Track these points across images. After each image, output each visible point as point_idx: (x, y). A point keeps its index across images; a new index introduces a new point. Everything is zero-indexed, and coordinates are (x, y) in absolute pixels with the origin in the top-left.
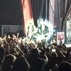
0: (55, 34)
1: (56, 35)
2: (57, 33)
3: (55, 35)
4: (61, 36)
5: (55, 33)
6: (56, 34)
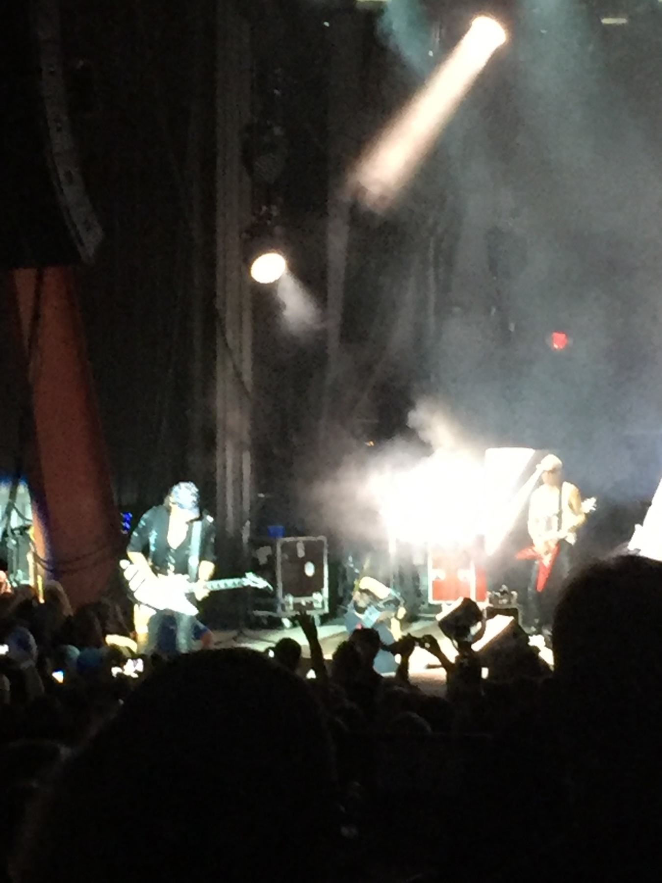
0: (263, 554)
1: (272, 559)
2: (273, 546)
3: (263, 560)
4: (302, 563)
5: (265, 544)
6: (267, 550)
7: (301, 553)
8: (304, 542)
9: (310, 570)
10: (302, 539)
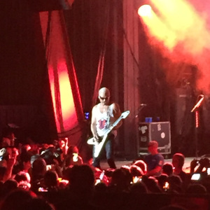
0: (143, 129)
1: (147, 131)
3: (144, 132)
5: (144, 125)
6: (145, 128)
7: (159, 129)
8: (161, 124)
9: (163, 135)
10: (160, 123)
